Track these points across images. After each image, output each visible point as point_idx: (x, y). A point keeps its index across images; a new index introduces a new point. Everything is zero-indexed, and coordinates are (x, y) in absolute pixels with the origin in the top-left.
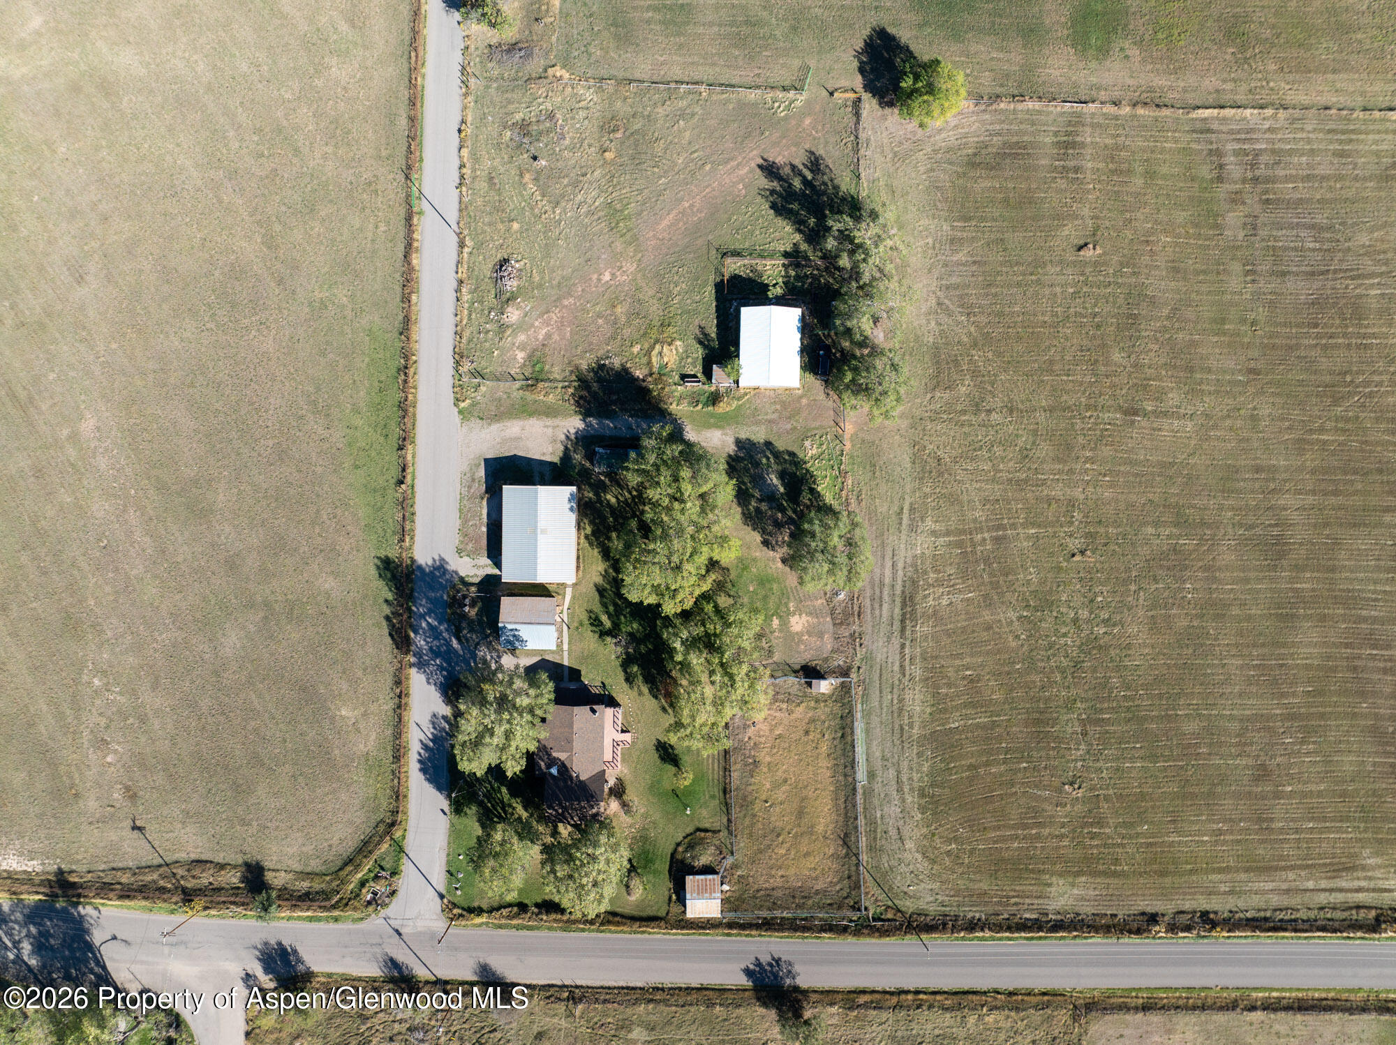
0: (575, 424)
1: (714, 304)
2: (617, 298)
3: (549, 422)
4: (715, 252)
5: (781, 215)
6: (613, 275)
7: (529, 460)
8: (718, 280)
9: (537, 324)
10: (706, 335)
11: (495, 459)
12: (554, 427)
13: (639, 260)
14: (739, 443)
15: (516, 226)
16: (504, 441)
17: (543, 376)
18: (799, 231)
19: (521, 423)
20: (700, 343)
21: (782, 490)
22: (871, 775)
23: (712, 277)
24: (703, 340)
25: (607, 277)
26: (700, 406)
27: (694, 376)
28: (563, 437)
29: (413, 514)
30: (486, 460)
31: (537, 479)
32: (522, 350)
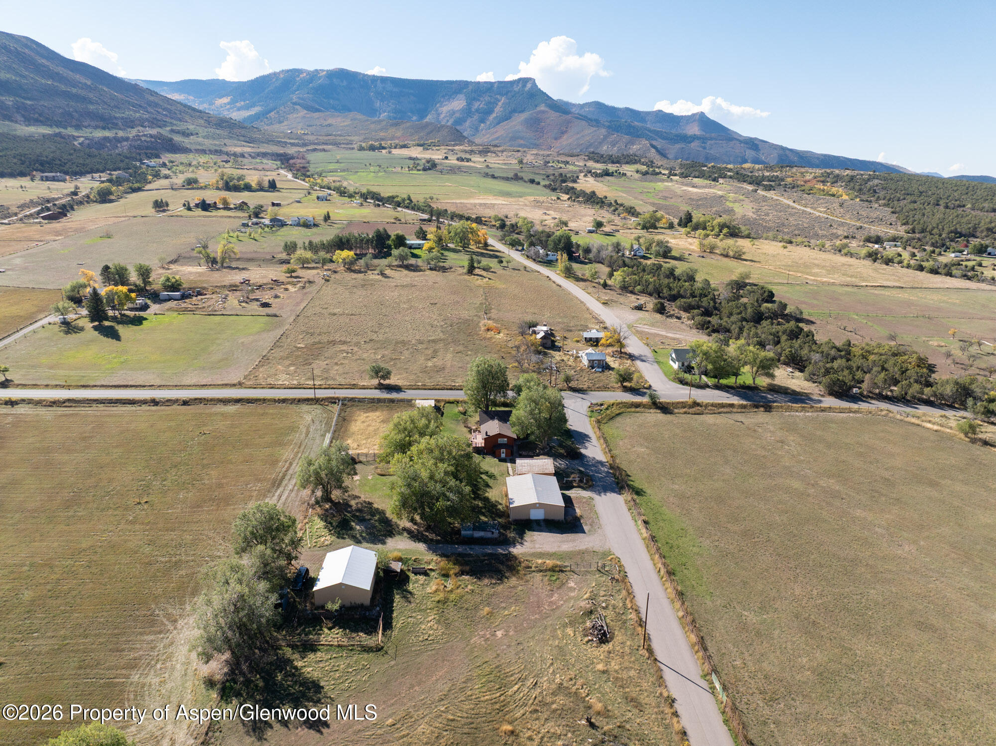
0: (517, 550)
1: (395, 615)
2: (488, 619)
3: (540, 550)
4: (389, 652)
5: (313, 682)
6: (494, 635)
7: (550, 531)
8: (389, 632)
9: (562, 602)
10: (404, 597)
11: (577, 532)
12: (534, 548)
13: (467, 645)
14: (384, 543)
15: (600, 667)
16: (574, 541)
17: (549, 573)
18: (296, 668)
19: (561, 549)
20: (411, 593)
21: (353, 524)
22: (324, 436)
23: (395, 633)
24: (407, 596)
25: (499, 634)
26: (413, 558)
27: (416, 574)
28: (525, 543)
29: (629, 509)
30: (583, 532)
31: (542, 523)
32: (572, 587)
